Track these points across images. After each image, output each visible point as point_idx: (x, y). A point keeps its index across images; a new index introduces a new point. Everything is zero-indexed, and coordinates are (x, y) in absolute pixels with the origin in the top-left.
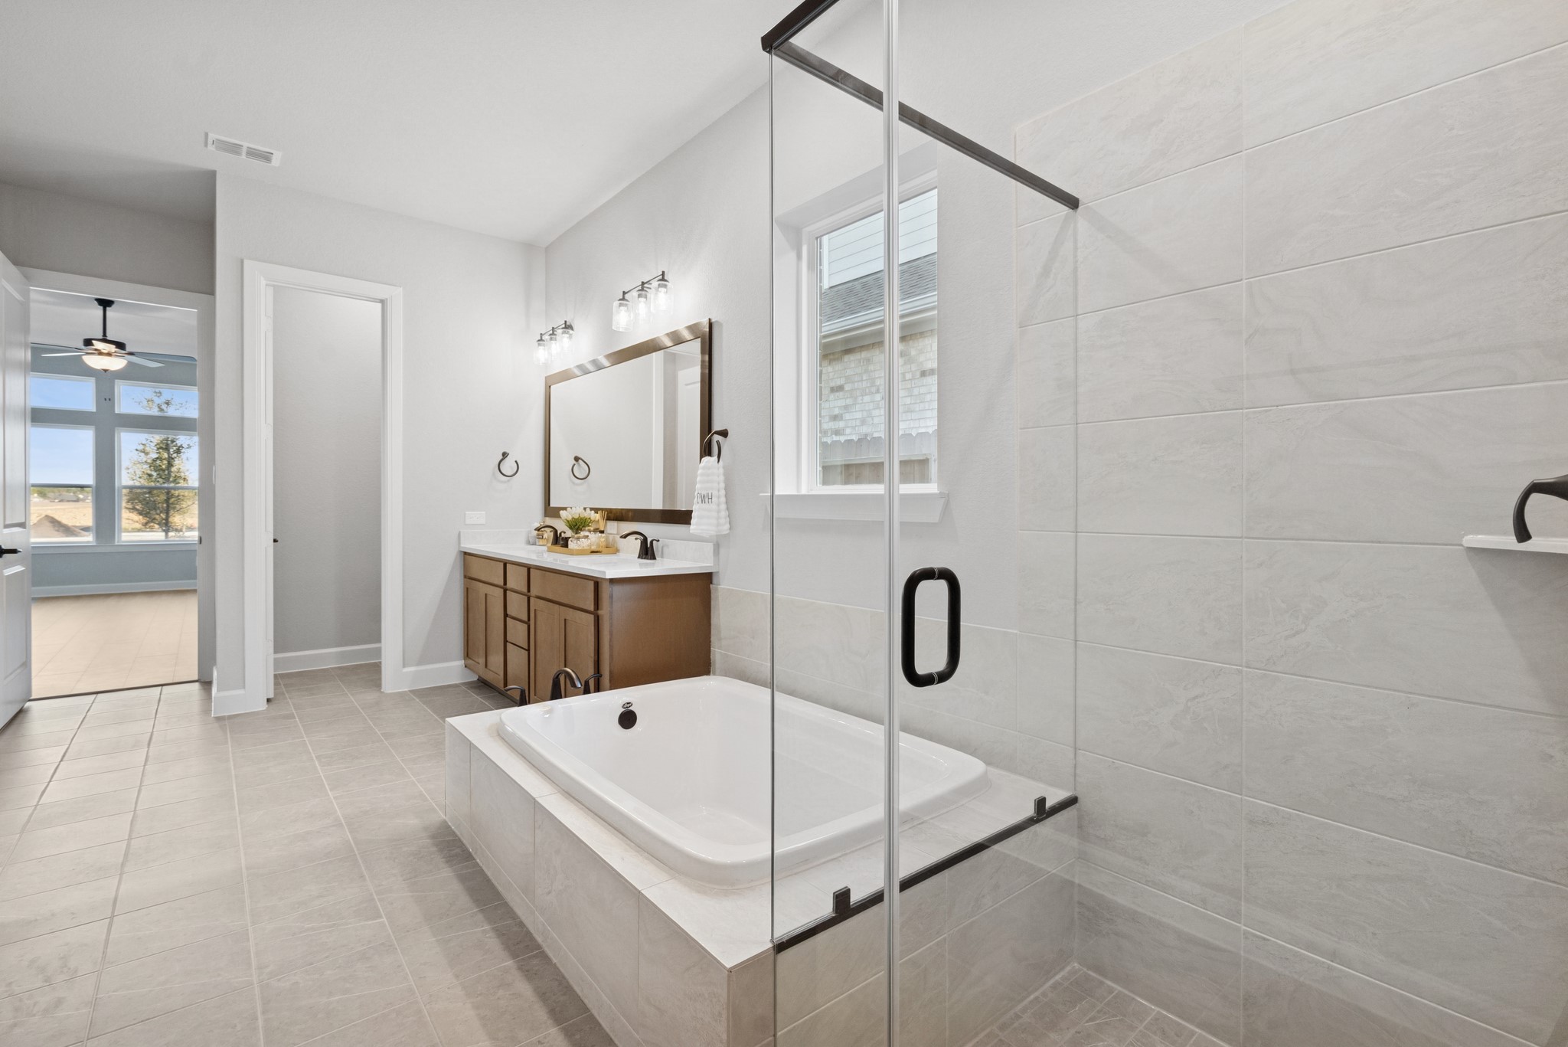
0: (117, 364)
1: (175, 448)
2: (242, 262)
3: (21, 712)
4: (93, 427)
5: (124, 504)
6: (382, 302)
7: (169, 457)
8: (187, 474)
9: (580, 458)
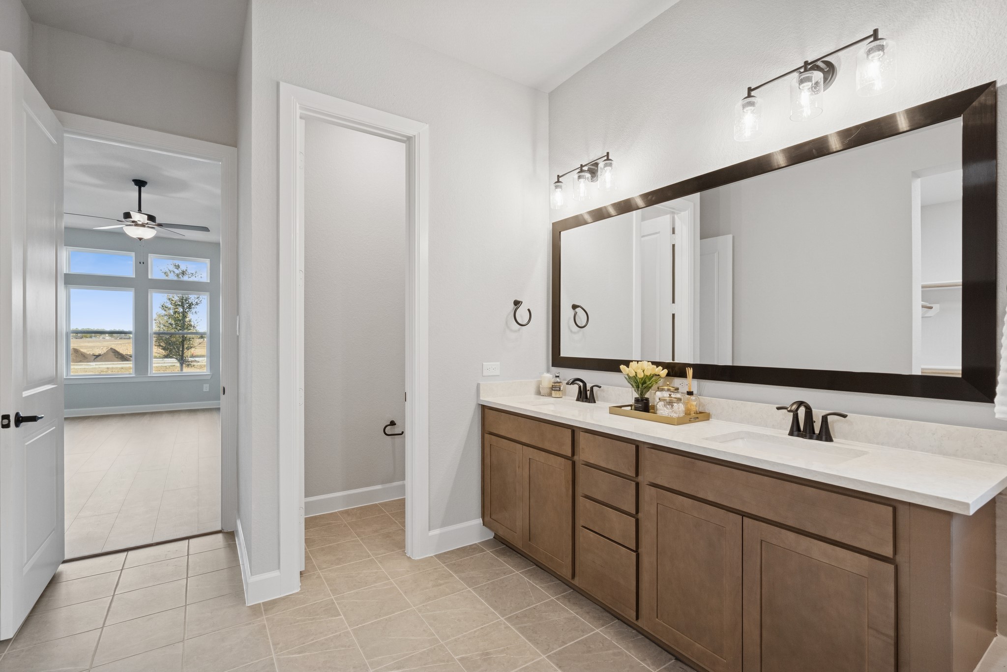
0: (148, 233)
1: (187, 305)
2: (278, 85)
3: (54, 581)
4: (133, 289)
5: (154, 343)
6: (409, 141)
7: (183, 311)
8: (196, 322)
9: (578, 306)
